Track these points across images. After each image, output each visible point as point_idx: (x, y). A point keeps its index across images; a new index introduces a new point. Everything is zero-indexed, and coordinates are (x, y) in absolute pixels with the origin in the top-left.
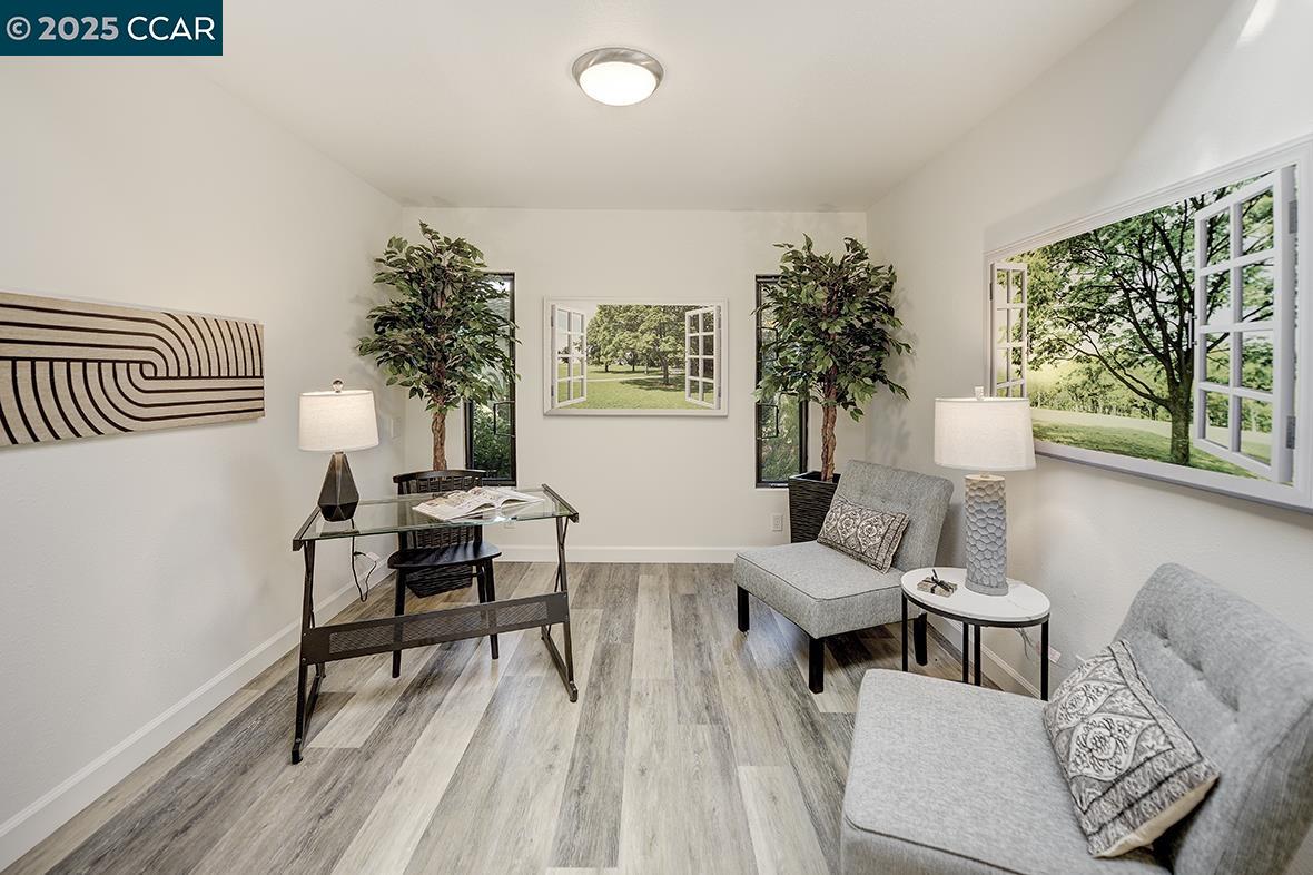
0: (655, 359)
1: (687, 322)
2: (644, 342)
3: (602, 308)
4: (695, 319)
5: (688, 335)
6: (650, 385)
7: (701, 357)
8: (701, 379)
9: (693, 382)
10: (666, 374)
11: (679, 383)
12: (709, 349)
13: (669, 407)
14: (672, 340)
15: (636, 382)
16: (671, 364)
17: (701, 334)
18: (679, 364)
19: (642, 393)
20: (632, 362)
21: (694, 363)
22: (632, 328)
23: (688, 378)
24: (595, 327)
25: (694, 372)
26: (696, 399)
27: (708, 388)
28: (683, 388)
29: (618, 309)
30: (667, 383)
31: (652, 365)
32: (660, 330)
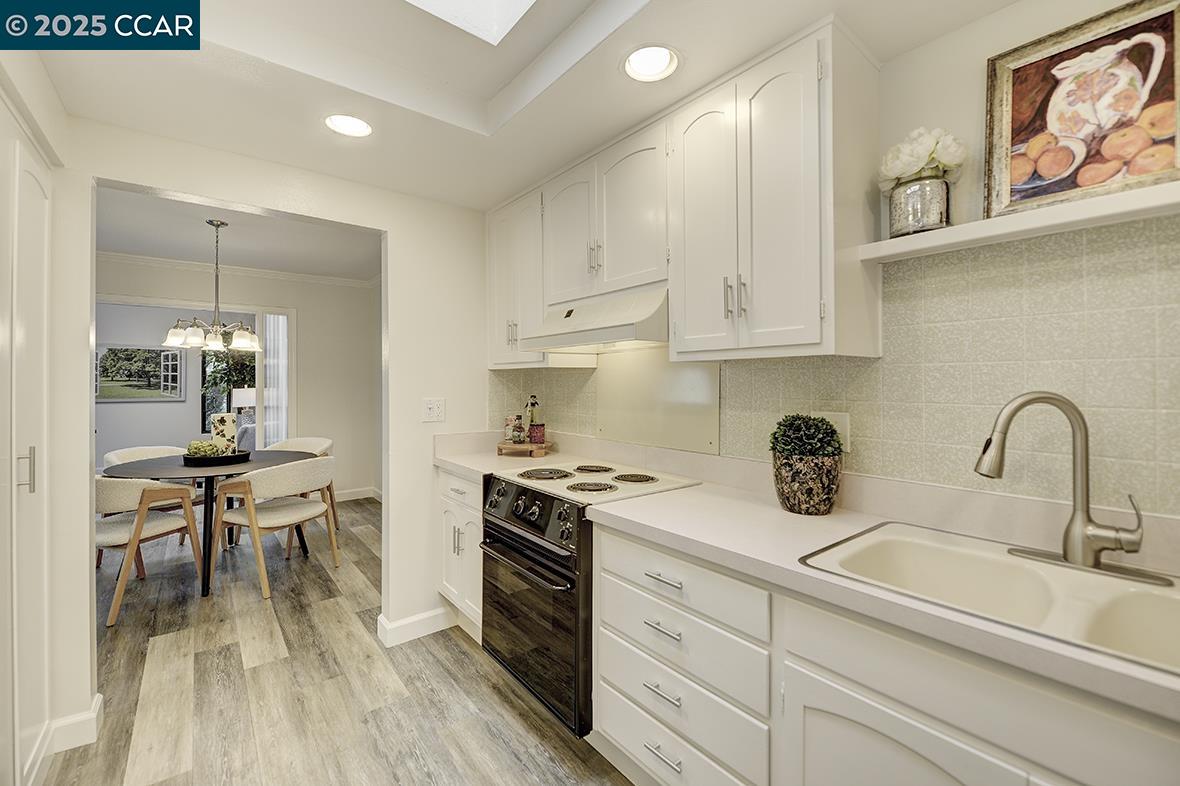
0: (142, 374)
1: (162, 357)
2: (135, 367)
3: (110, 350)
4: (167, 357)
5: (163, 363)
6: (139, 387)
7: (170, 374)
8: (170, 384)
9: (165, 385)
10: (149, 382)
11: (157, 386)
12: (175, 369)
13: (152, 397)
14: (153, 366)
15: (130, 386)
16: (152, 376)
17: (170, 363)
18: (157, 377)
19: (135, 391)
20: (130, 376)
21: (166, 377)
22: (129, 360)
23: (162, 383)
24: (105, 358)
25: (166, 380)
26: (167, 394)
27: (174, 388)
28: (160, 388)
29: (121, 351)
30: (149, 386)
31: (141, 377)
32: (146, 361)
